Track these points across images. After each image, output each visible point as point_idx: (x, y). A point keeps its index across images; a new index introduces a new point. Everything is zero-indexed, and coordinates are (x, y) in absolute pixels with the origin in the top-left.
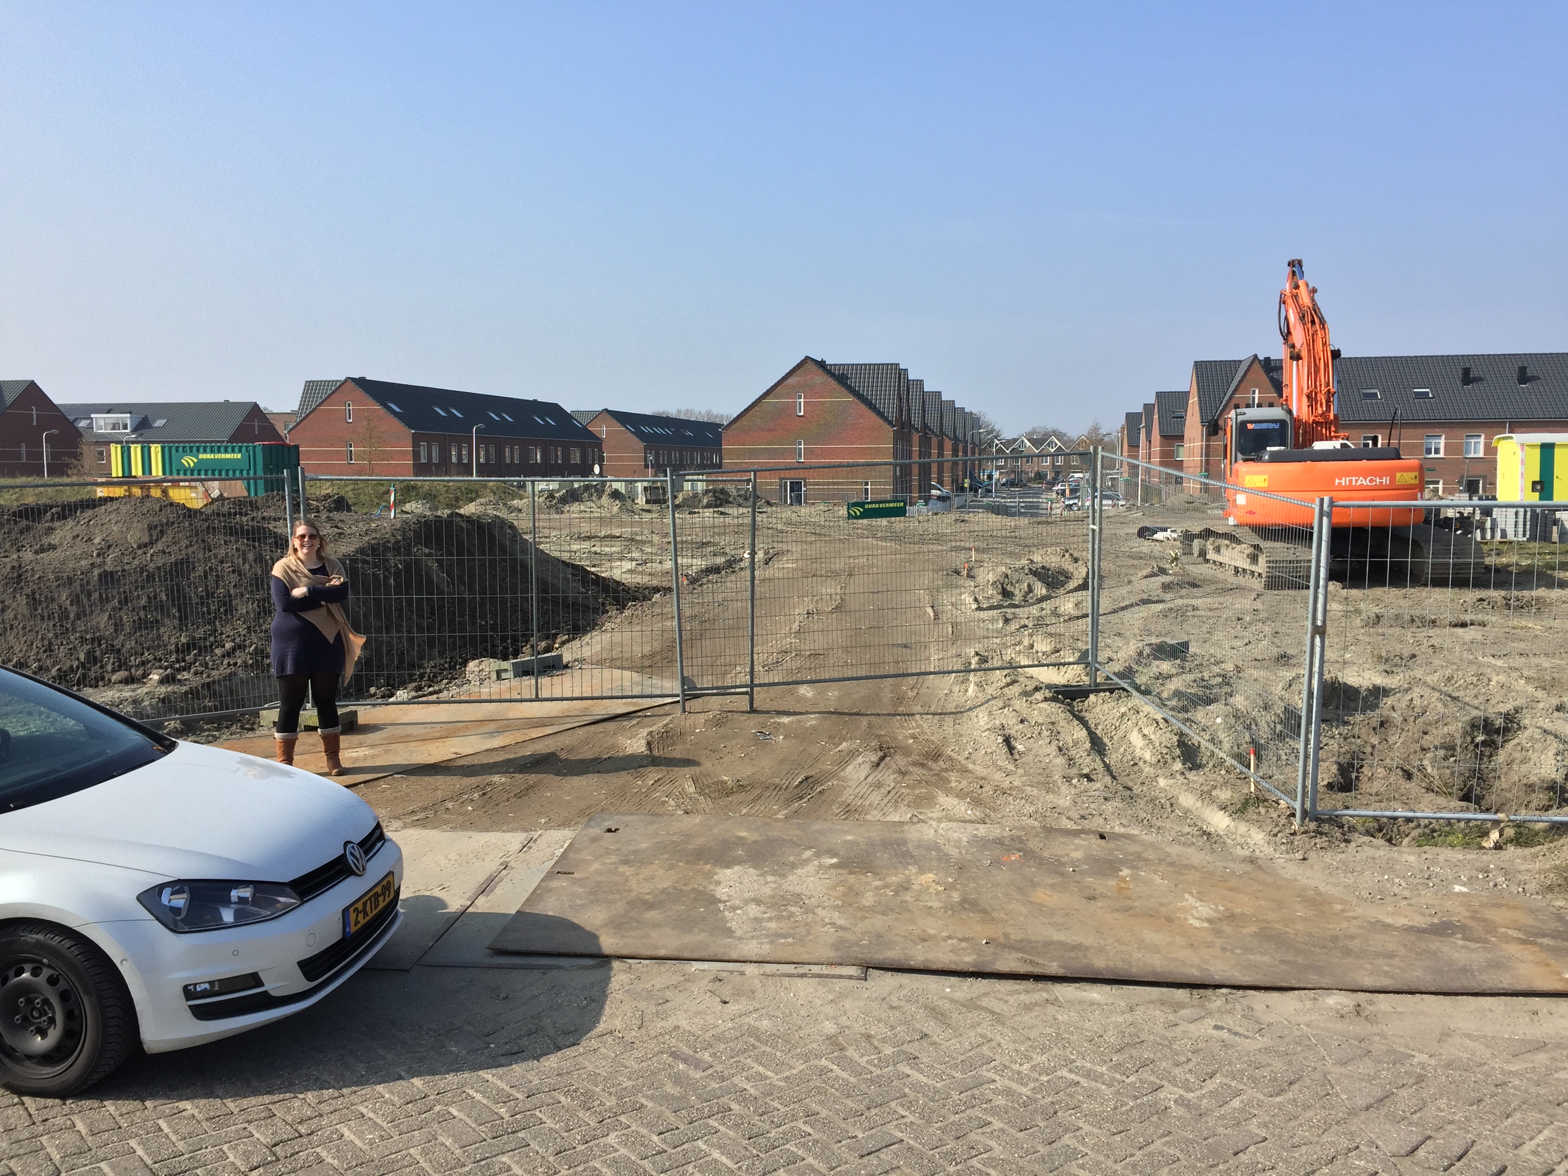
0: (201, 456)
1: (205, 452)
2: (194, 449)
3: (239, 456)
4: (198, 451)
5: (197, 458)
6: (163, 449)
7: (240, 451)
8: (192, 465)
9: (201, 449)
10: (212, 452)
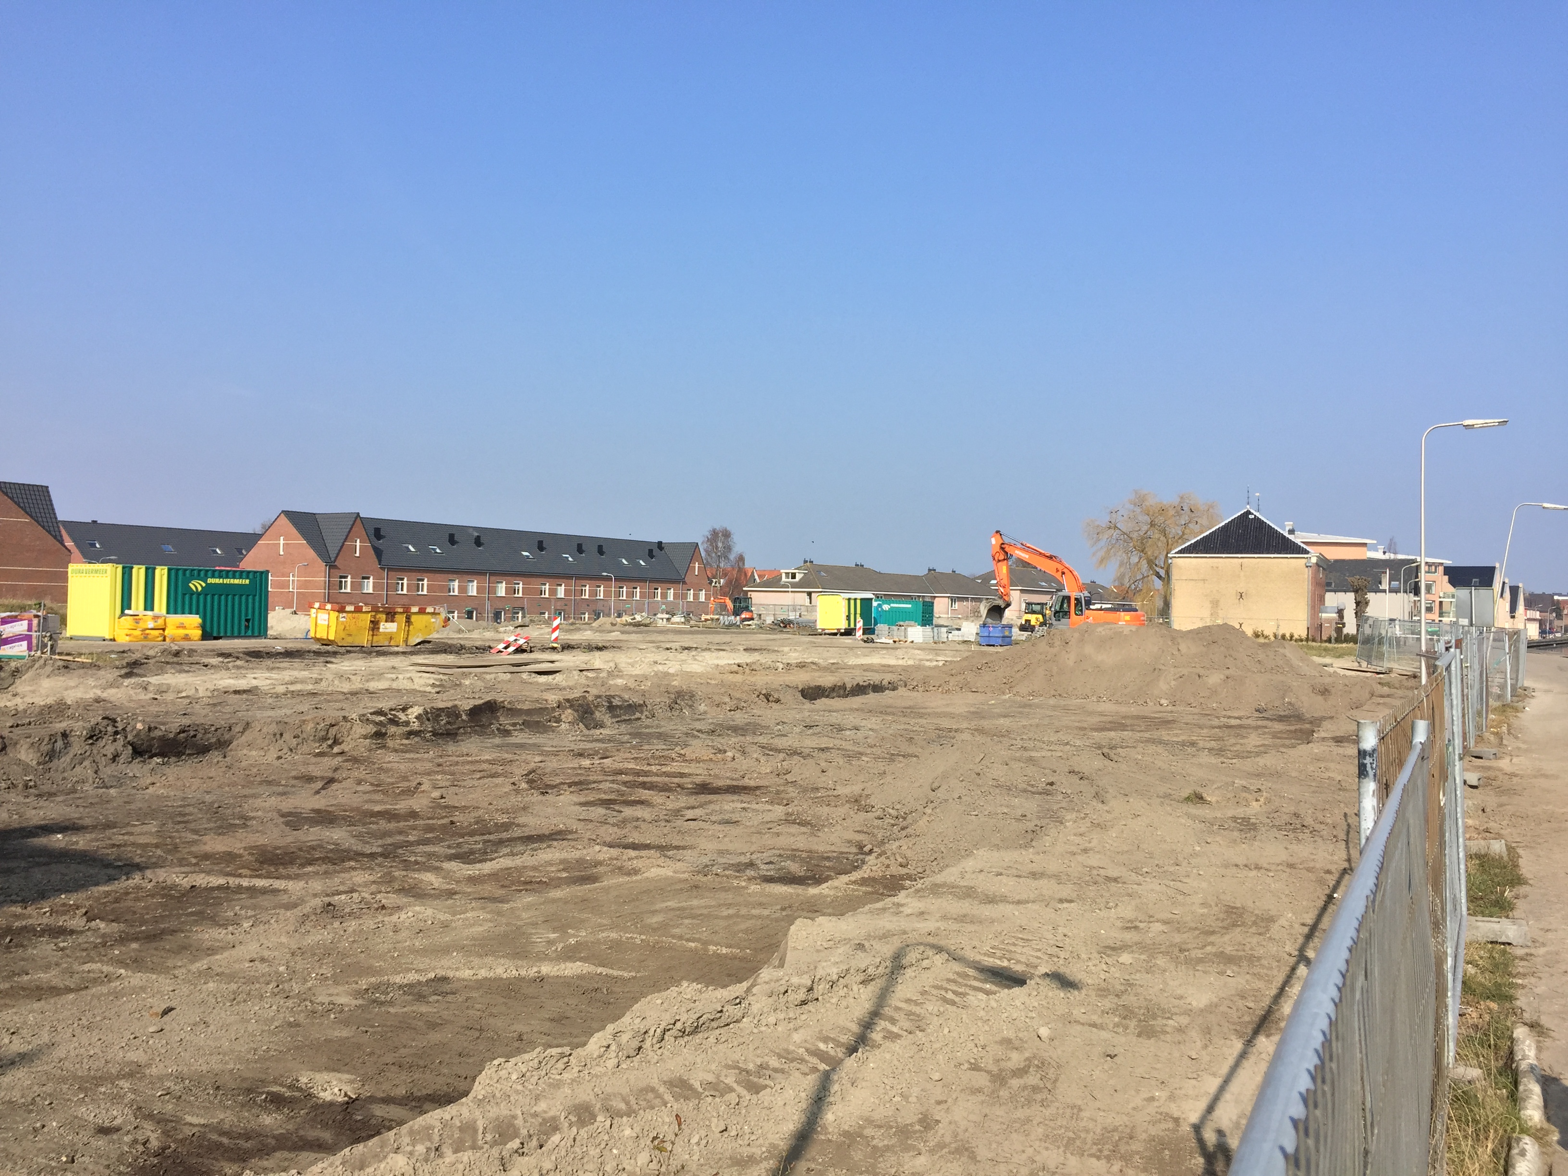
0: (210, 581)
1: (213, 577)
2: (202, 573)
3: (247, 582)
4: (206, 575)
6: (169, 570)
7: (247, 578)
8: (200, 589)
9: (210, 574)
10: (220, 577)
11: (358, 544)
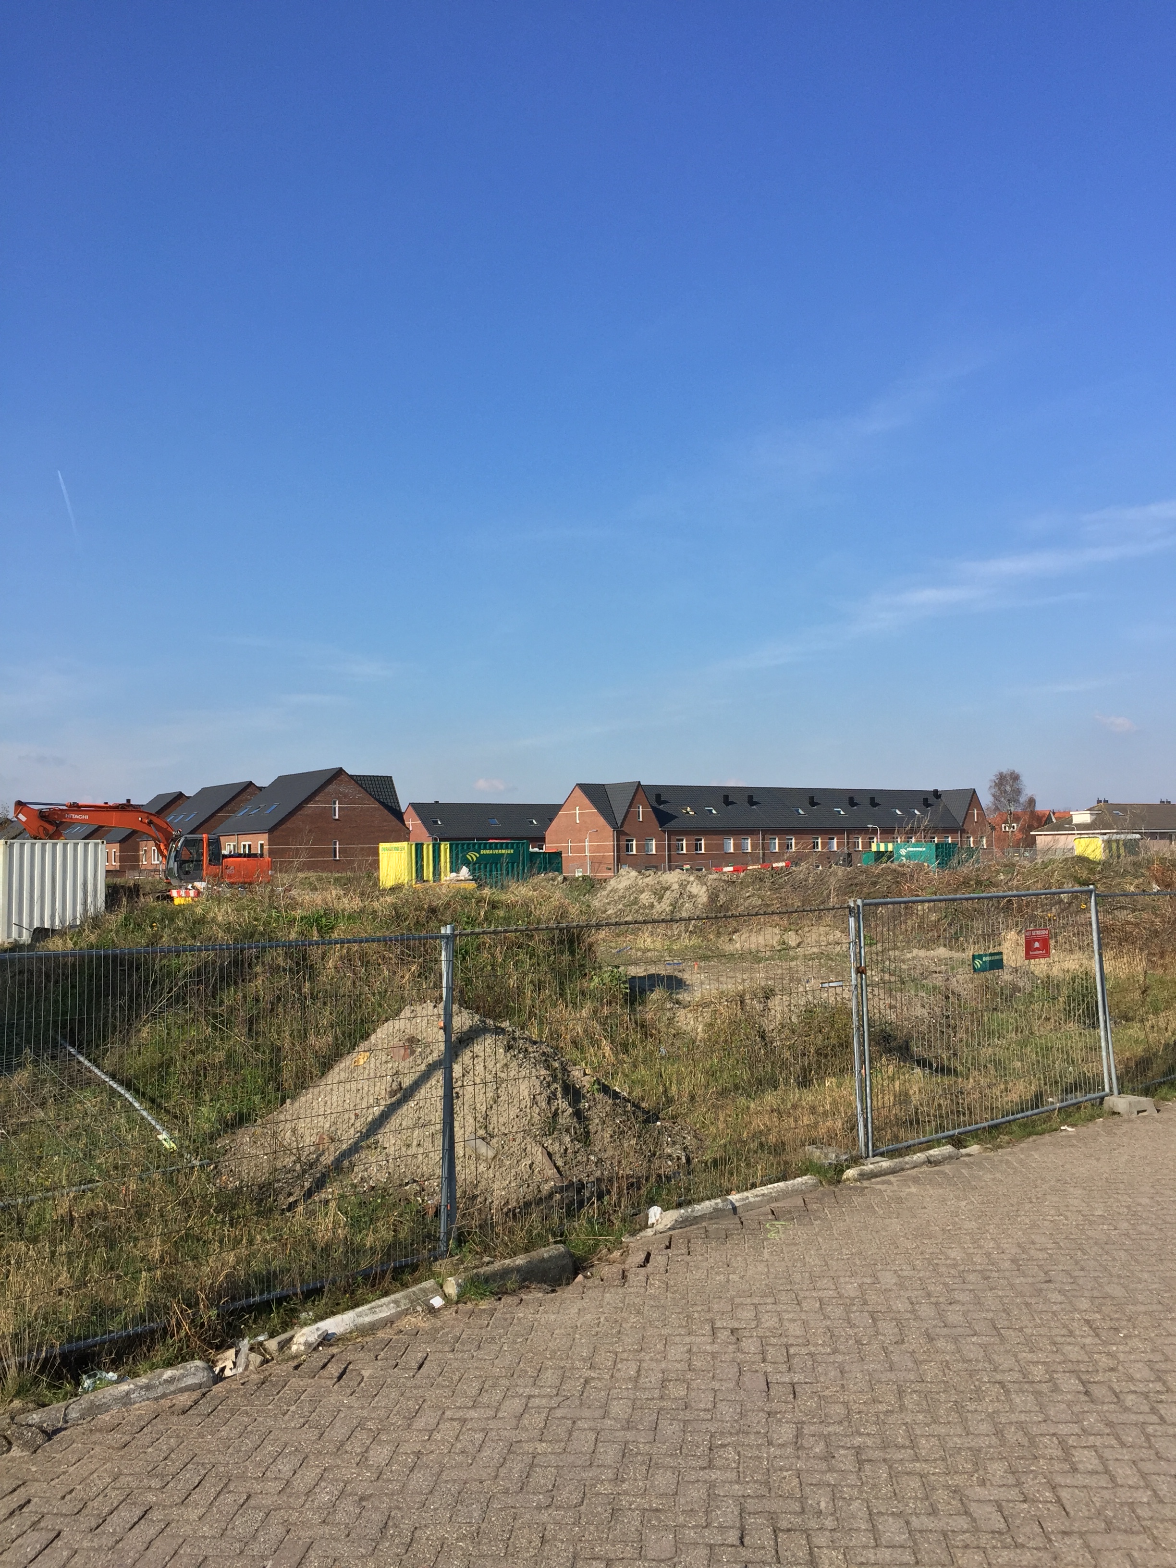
0: (482, 852)
1: (485, 848)
2: (476, 846)
3: (512, 851)
4: (480, 848)
5: (479, 853)
6: (451, 845)
7: (512, 848)
8: (475, 859)
9: (482, 846)
10: (490, 848)
11: (641, 810)
